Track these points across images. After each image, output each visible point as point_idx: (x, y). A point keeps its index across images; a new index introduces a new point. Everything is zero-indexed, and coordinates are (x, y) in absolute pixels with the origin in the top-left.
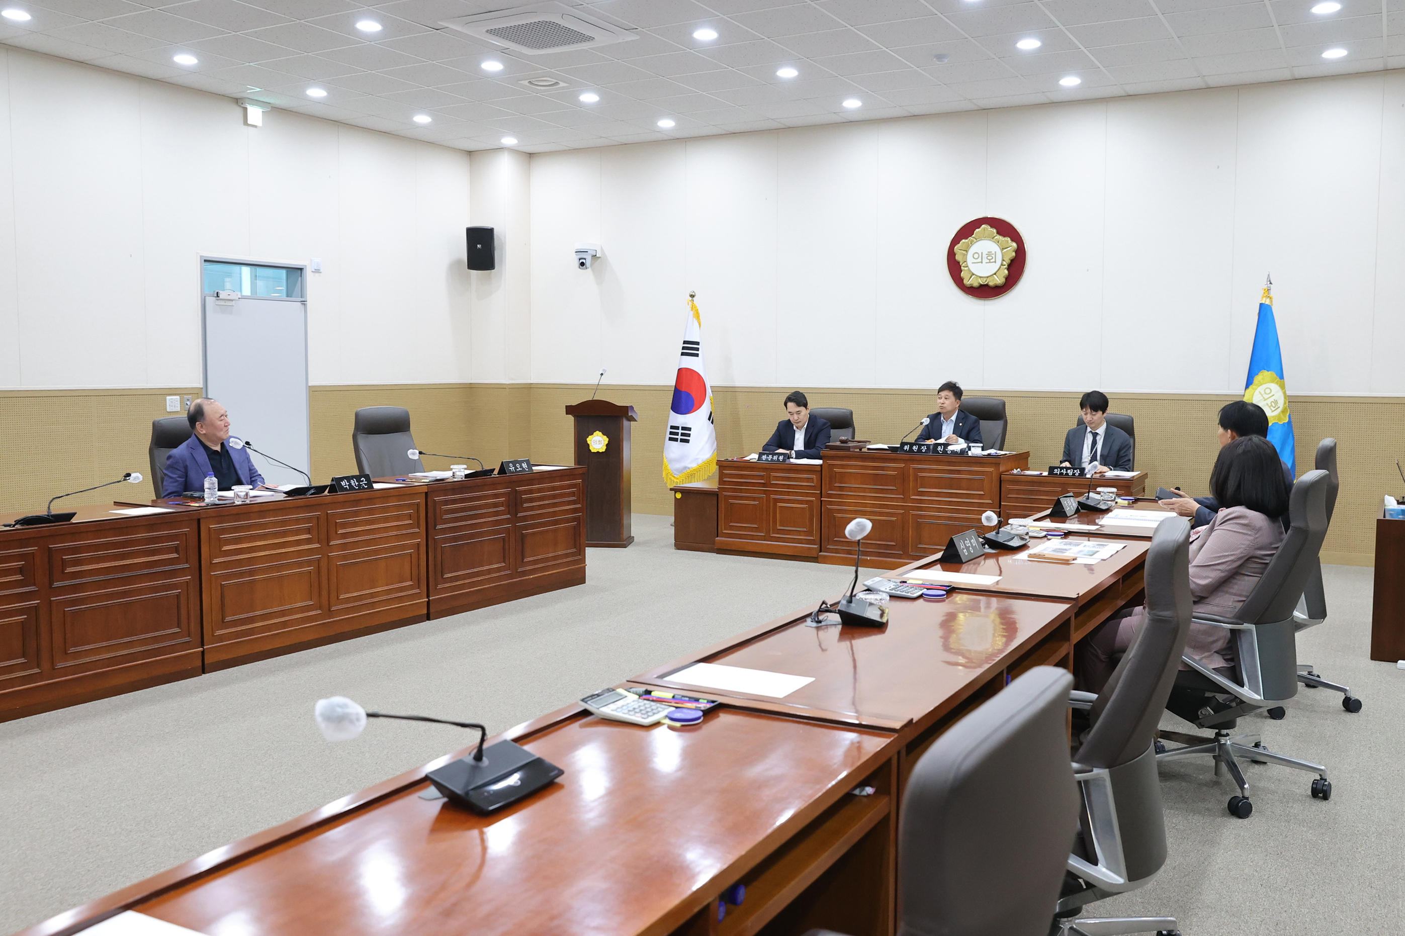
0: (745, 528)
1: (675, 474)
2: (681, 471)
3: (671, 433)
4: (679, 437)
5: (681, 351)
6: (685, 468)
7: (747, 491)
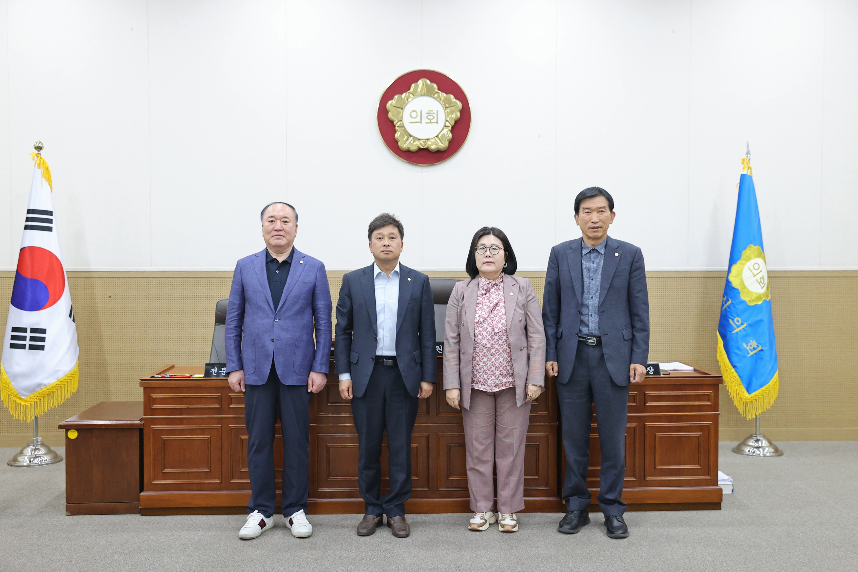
0: (188, 475)
1: (21, 395)
2: (31, 390)
3: (13, 338)
4: (28, 343)
5: (24, 223)
6: (39, 385)
7: (189, 421)
